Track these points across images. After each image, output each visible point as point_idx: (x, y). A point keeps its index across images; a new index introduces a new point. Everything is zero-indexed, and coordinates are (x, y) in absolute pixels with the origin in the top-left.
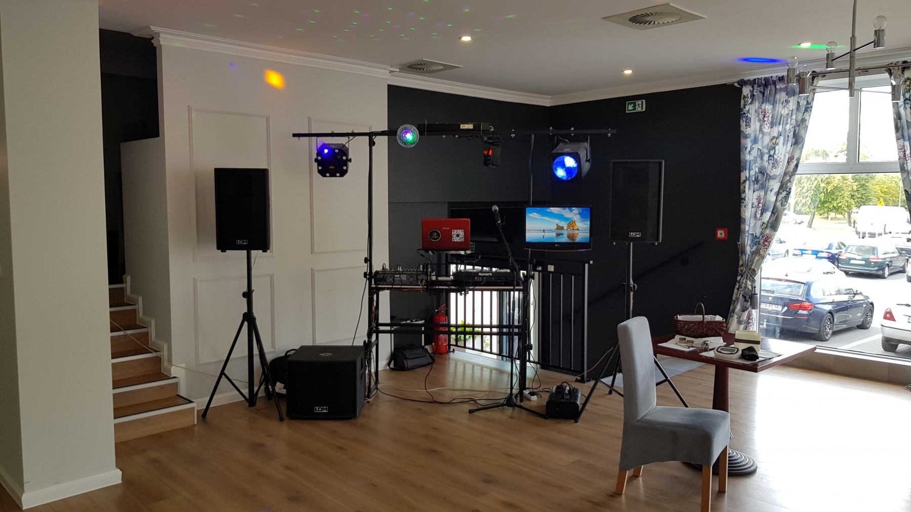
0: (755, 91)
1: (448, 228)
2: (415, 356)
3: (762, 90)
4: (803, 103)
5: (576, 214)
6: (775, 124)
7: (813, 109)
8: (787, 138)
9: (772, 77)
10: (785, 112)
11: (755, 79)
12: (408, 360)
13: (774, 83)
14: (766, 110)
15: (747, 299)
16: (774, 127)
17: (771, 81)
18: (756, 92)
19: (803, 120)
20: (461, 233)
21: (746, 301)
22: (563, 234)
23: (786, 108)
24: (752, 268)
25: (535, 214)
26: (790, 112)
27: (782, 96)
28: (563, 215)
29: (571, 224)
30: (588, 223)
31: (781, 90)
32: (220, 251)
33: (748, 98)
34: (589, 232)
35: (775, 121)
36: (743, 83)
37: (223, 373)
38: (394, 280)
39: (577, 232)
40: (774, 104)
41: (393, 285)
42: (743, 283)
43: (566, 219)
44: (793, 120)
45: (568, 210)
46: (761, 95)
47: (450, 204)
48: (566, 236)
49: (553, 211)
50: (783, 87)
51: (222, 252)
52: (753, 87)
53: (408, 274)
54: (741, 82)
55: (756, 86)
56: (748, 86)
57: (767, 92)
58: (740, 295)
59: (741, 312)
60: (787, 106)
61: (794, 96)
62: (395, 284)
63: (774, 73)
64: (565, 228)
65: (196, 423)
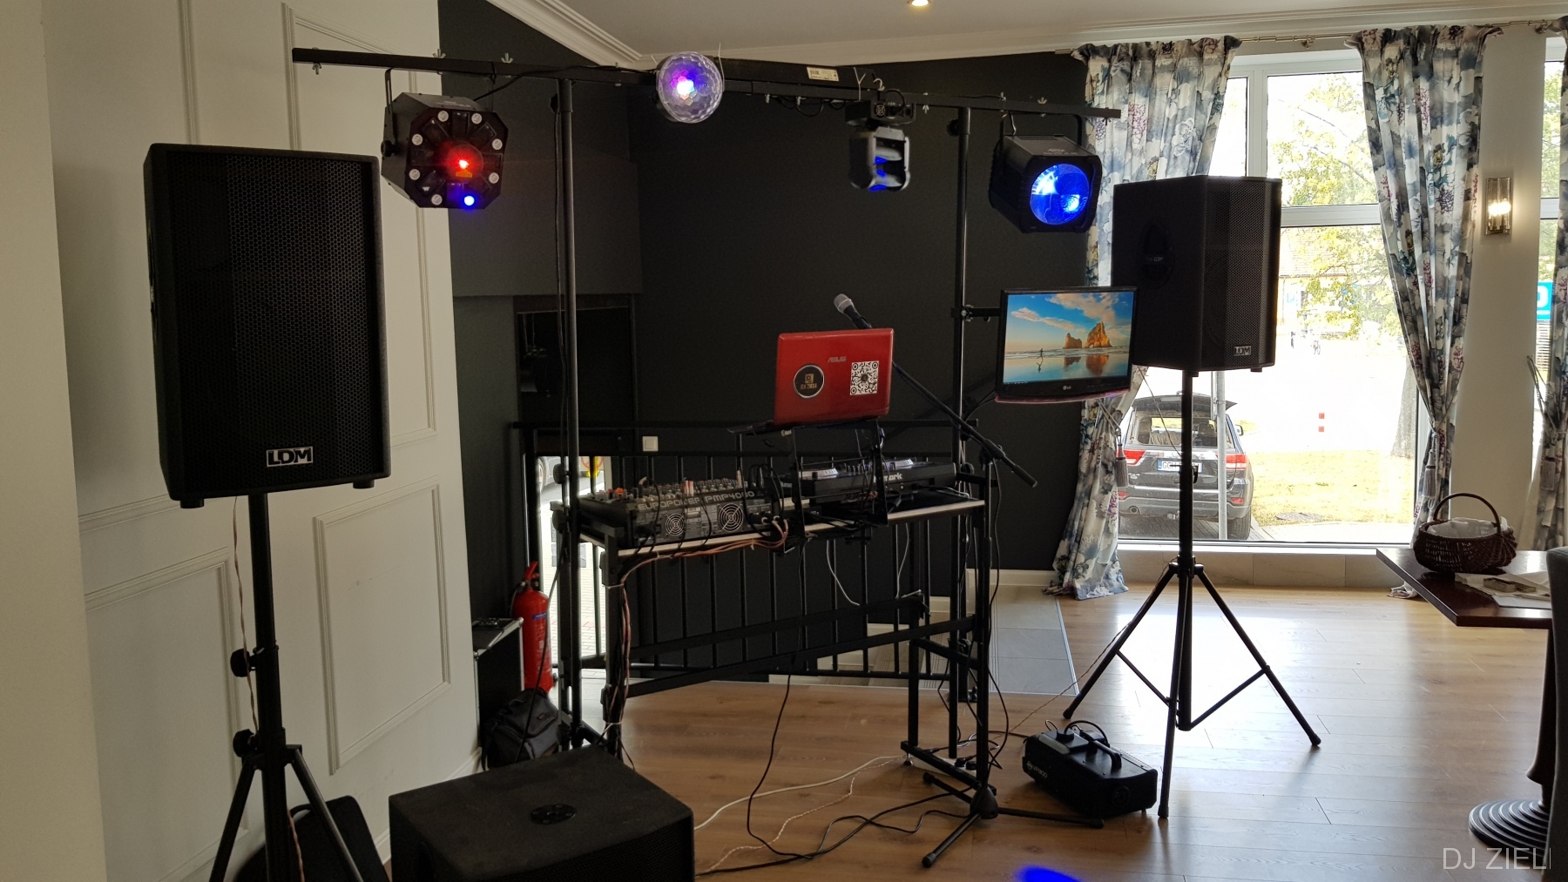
0: (1113, 68)
1: (843, 359)
3: (1127, 68)
5: (1108, 307)
6: (1153, 134)
9: (1148, 44)
10: (1170, 112)
11: (1116, 47)
13: (1152, 55)
14: (1136, 107)
15: (1109, 469)
16: (1154, 140)
17: (1145, 50)
18: (1114, 71)
20: (871, 369)
21: (1108, 472)
23: (1173, 105)
25: (1025, 310)
27: (1165, 81)
28: (1081, 311)
31: (1164, 69)
35: (1154, 128)
36: (1089, 51)
38: (683, 524)
40: (1150, 93)
41: (682, 540)
44: (1185, 128)
45: (1092, 298)
46: (1124, 78)
47: (519, 301)
49: (1063, 303)
50: (1166, 64)
52: (1110, 61)
55: (1115, 59)
56: (1097, 57)
57: (1137, 72)
58: (1098, 463)
59: (1101, 495)
60: (1176, 100)
62: (686, 538)
63: (1156, 36)
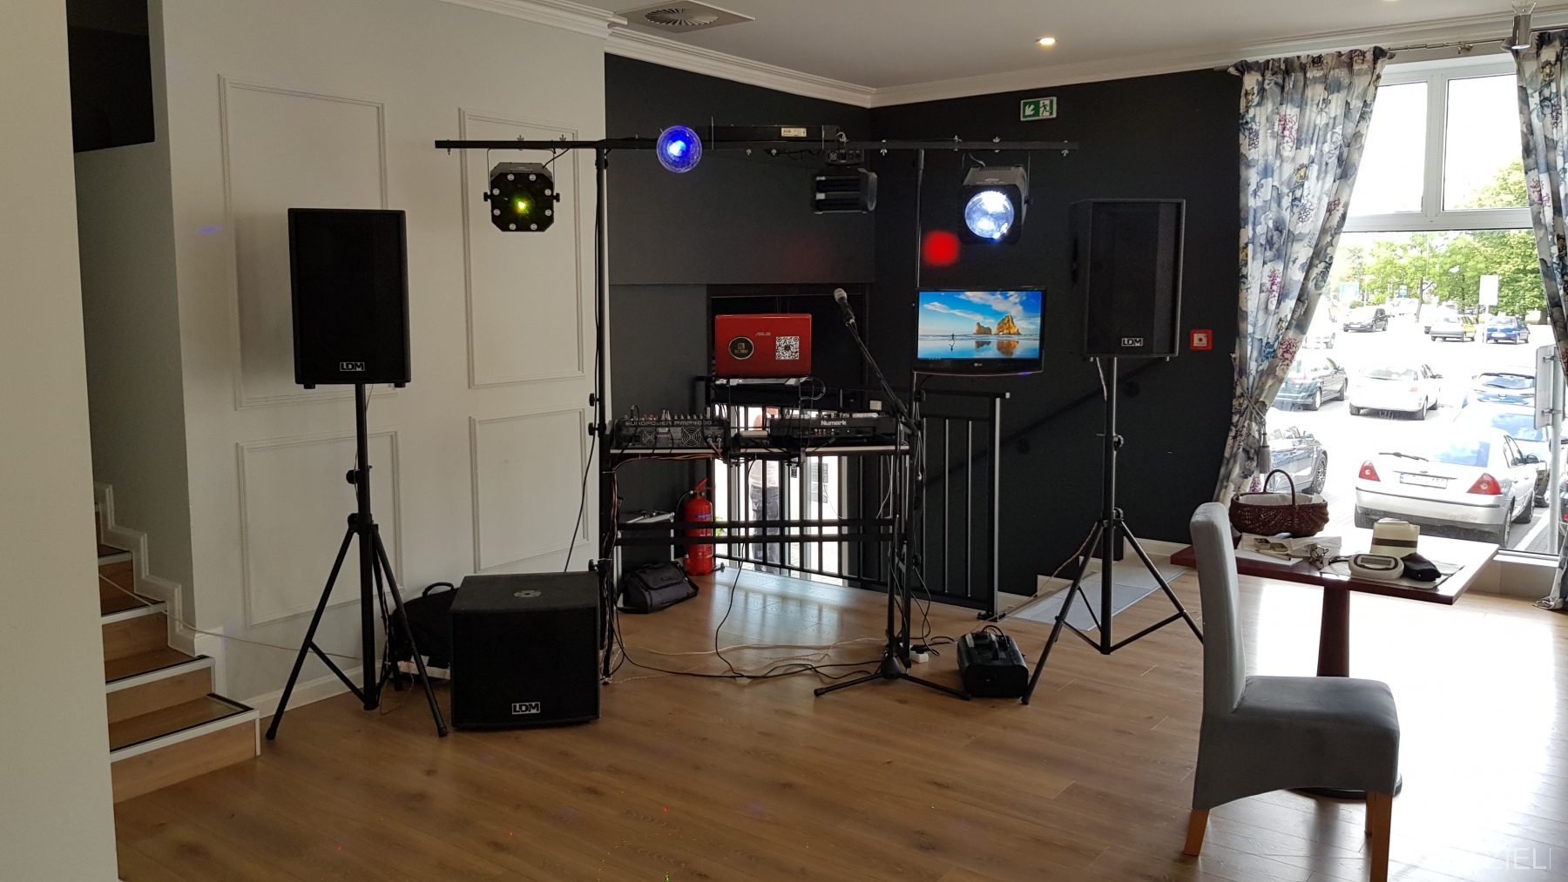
0: (1267, 82)
1: (769, 334)
2: (664, 584)
3: (1280, 81)
4: (1356, 104)
5: (1015, 304)
6: (1303, 141)
7: (1374, 116)
8: (1324, 168)
9: (1299, 57)
10: (1321, 120)
11: (1268, 61)
12: (652, 592)
13: (1303, 68)
14: (1288, 117)
15: (1251, 455)
16: (1302, 147)
17: (1297, 64)
18: (1269, 84)
19: (1357, 136)
20: (794, 342)
21: (1249, 458)
22: (988, 343)
23: (1324, 114)
24: (1261, 400)
25: (936, 303)
26: (1331, 121)
27: (1316, 92)
28: (990, 306)
29: (1006, 323)
30: (1038, 321)
31: (1315, 80)
32: (302, 386)
33: (1253, 94)
34: (1038, 338)
35: (1304, 136)
36: (1244, 67)
37: (308, 643)
38: (656, 438)
39: (1016, 338)
40: (1302, 105)
41: (654, 449)
42: (1243, 426)
43: (996, 314)
44: (1336, 135)
45: (999, 296)
46: (1277, 90)
47: (711, 288)
48: (996, 346)
49: (971, 299)
50: (1318, 75)
51: (306, 387)
52: (1263, 75)
53: (685, 426)
54: (1242, 66)
55: (1268, 74)
56: (1253, 72)
57: (1289, 85)
58: (1239, 449)
59: (1241, 479)
60: (1326, 110)
61: (1338, 91)
62: (658, 446)
63: (1305, 51)
64: (994, 330)
65: (258, 753)
